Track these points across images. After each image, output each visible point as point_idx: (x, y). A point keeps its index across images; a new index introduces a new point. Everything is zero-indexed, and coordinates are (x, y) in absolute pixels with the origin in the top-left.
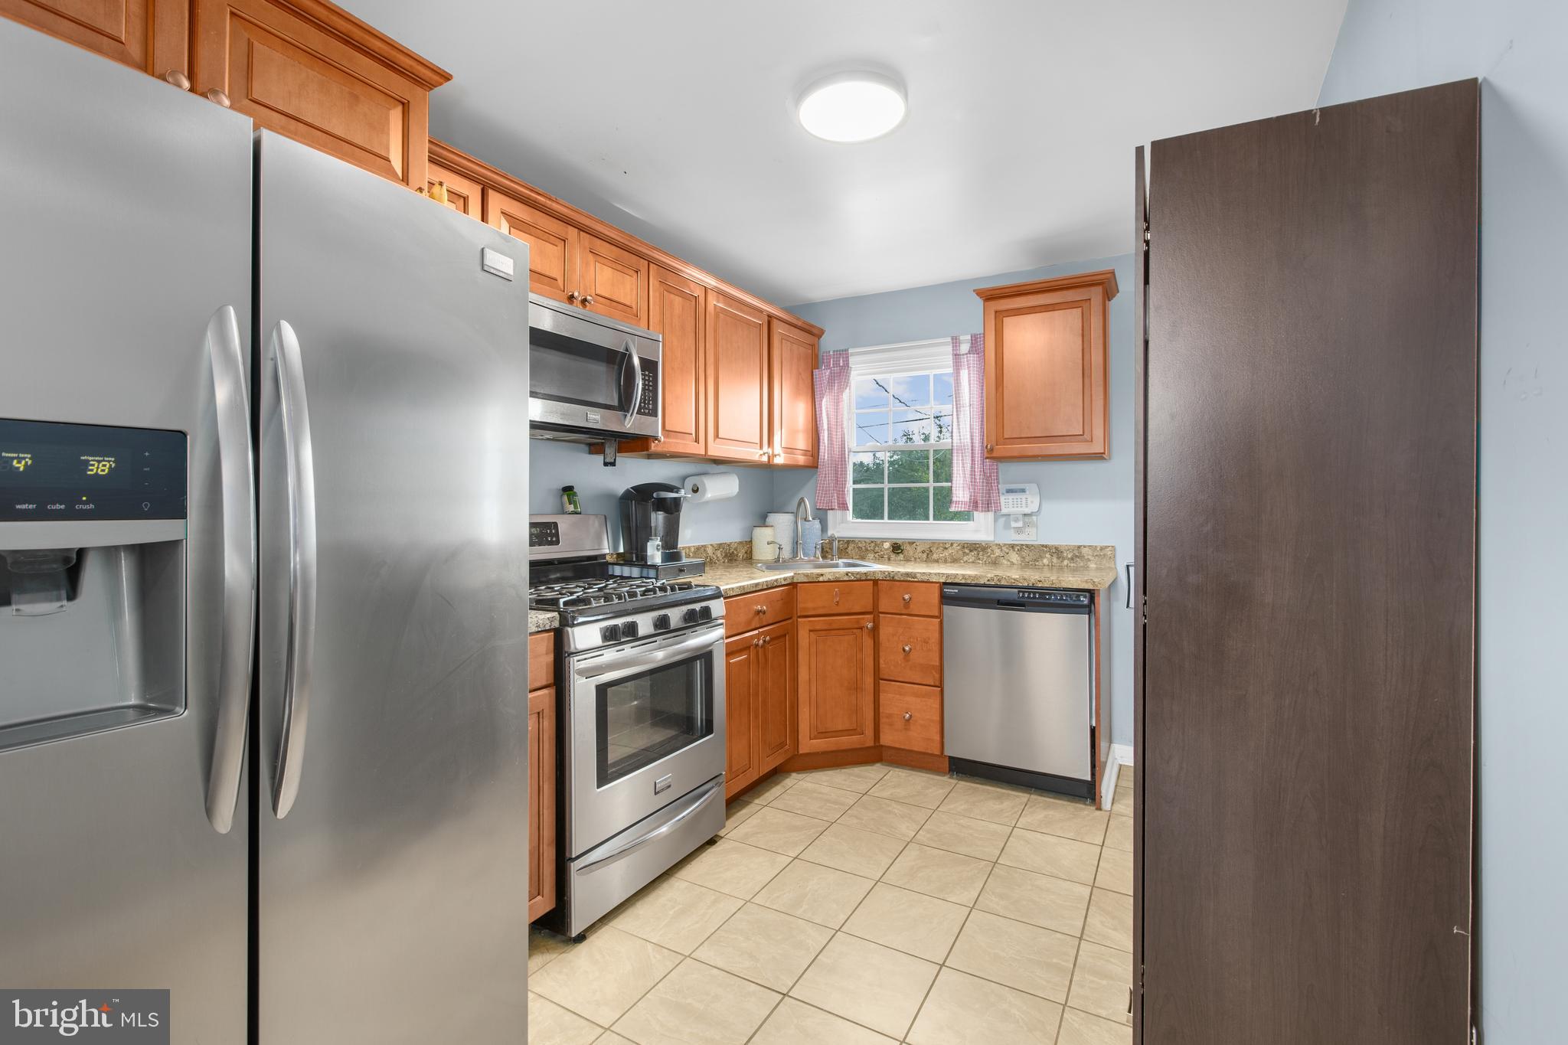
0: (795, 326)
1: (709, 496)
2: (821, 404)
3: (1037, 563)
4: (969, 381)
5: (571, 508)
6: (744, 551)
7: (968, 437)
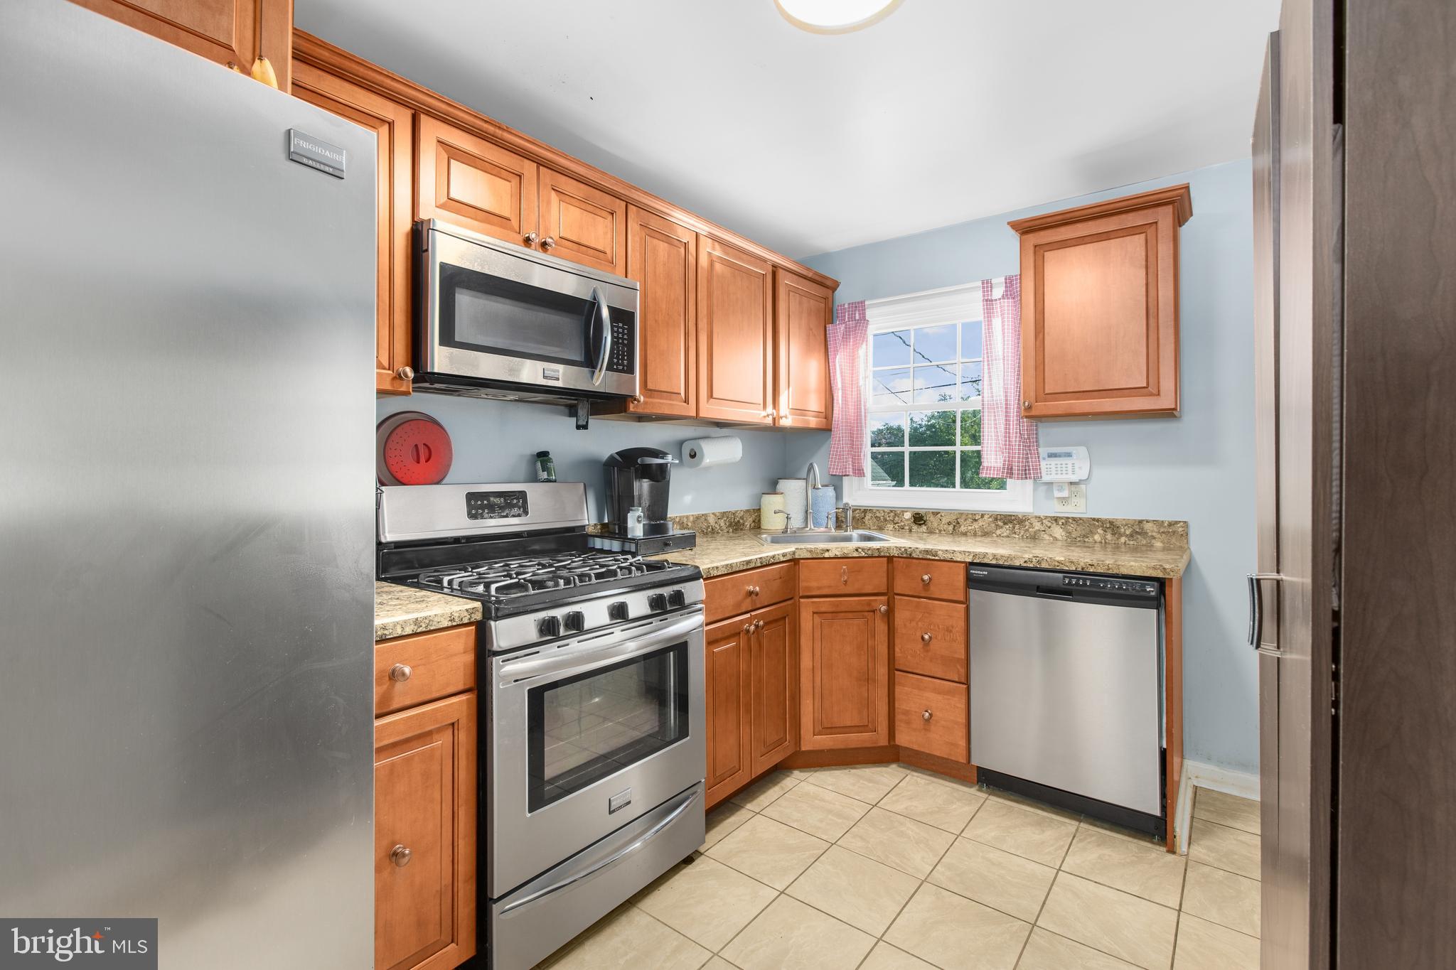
0: (805, 277)
1: (708, 461)
2: (834, 362)
3: (1086, 540)
4: (1003, 330)
5: (544, 475)
6: (751, 519)
7: (1002, 393)
